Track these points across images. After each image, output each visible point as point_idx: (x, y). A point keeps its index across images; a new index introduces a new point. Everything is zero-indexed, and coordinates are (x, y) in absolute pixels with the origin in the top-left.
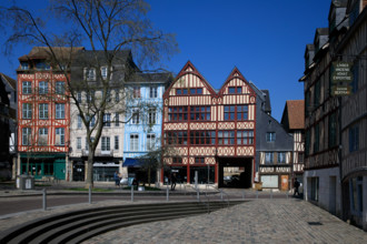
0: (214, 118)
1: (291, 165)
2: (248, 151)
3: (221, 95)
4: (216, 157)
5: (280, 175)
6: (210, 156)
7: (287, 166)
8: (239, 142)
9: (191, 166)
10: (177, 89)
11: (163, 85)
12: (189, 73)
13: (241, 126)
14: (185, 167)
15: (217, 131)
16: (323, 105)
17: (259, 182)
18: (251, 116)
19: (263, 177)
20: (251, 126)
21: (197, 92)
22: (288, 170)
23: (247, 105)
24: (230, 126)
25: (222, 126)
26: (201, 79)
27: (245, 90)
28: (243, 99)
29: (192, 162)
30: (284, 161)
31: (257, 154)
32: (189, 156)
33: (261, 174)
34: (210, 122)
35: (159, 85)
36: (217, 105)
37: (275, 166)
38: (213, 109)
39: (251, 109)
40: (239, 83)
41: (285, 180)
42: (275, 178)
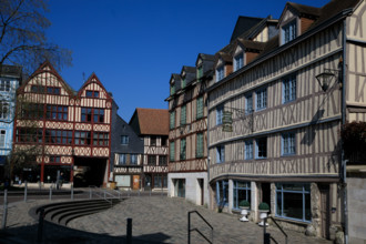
0: (71, 118)
1: (141, 166)
2: (102, 152)
3: (78, 97)
4: (74, 156)
5: (132, 175)
6: (67, 156)
7: (138, 167)
9: (46, 165)
10: (33, 86)
11: (17, 79)
12: (46, 72)
13: (98, 128)
14: (40, 165)
15: (74, 131)
16: (190, 125)
17: (114, 182)
18: (107, 119)
19: (117, 177)
20: (106, 129)
21: (55, 91)
22: (139, 170)
23: (103, 109)
24: (87, 127)
25: (79, 127)
26: (59, 79)
27: (102, 95)
28: (100, 103)
29: (47, 161)
30: (136, 161)
31: (112, 155)
32: (44, 155)
33: (115, 174)
34: (67, 122)
35: (13, 79)
36: (75, 106)
37: (128, 167)
38: (71, 110)
39: (107, 114)
40: (97, 87)
41: (136, 180)
42: (128, 178)
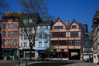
0: (67, 36)
2: (79, 47)
3: (69, 29)
4: (68, 49)
5: (90, 55)
6: (66, 49)
7: (92, 52)
8: (76, 44)
9: (60, 52)
10: (55, 26)
12: (59, 21)
13: (76, 39)
14: (57, 52)
15: (68, 40)
17: (83, 58)
18: (80, 35)
19: (84, 56)
20: (79, 39)
21: (61, 27)
23: (78, 32)
24: (73, 39)
25: (70, 39)
26: (63, 23)
27: (77, 27)
28: (77, 30)
29: (60, 51)
30: (91, 50)
31: (82, 48)
32: (59, 49)
33: (83, 55)
34: (66, 37)
35: (49, 25)
36: (68, 32)
37: (88, 52)
38: (67, 33)
39: (80, 33)
40: (75, 24)
42: (88, 56)
